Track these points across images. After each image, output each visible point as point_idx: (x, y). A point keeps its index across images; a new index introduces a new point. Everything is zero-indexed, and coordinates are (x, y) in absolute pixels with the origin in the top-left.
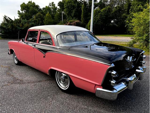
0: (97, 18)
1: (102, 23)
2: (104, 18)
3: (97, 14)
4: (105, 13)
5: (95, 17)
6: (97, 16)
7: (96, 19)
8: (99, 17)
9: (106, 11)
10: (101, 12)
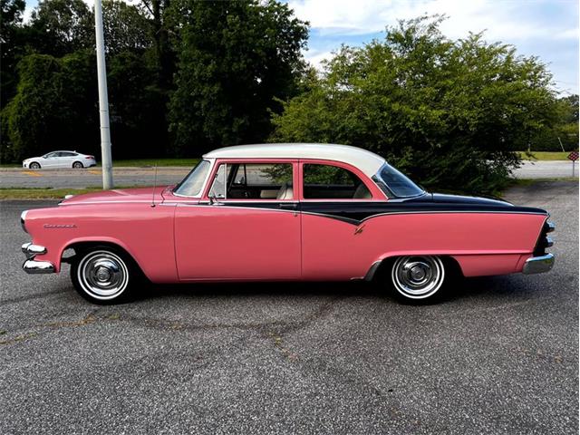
0: (49, 91)
1: (75, 113)
2: (82, 96)
3: (46, 74)
4: (78, 73)
5: (37, 87)
6: (48, 85)
7: (43, 97)
8: (59, 87)
9: (84, 69)
10: (64, 70)
